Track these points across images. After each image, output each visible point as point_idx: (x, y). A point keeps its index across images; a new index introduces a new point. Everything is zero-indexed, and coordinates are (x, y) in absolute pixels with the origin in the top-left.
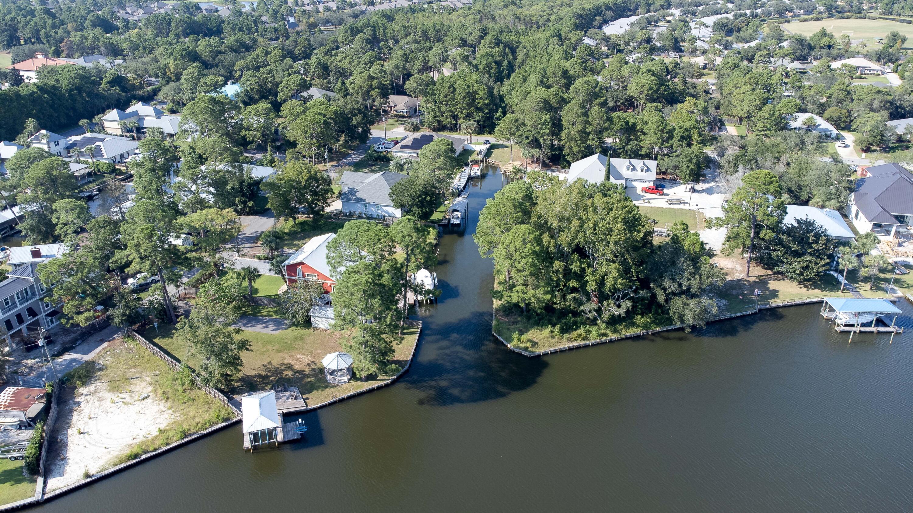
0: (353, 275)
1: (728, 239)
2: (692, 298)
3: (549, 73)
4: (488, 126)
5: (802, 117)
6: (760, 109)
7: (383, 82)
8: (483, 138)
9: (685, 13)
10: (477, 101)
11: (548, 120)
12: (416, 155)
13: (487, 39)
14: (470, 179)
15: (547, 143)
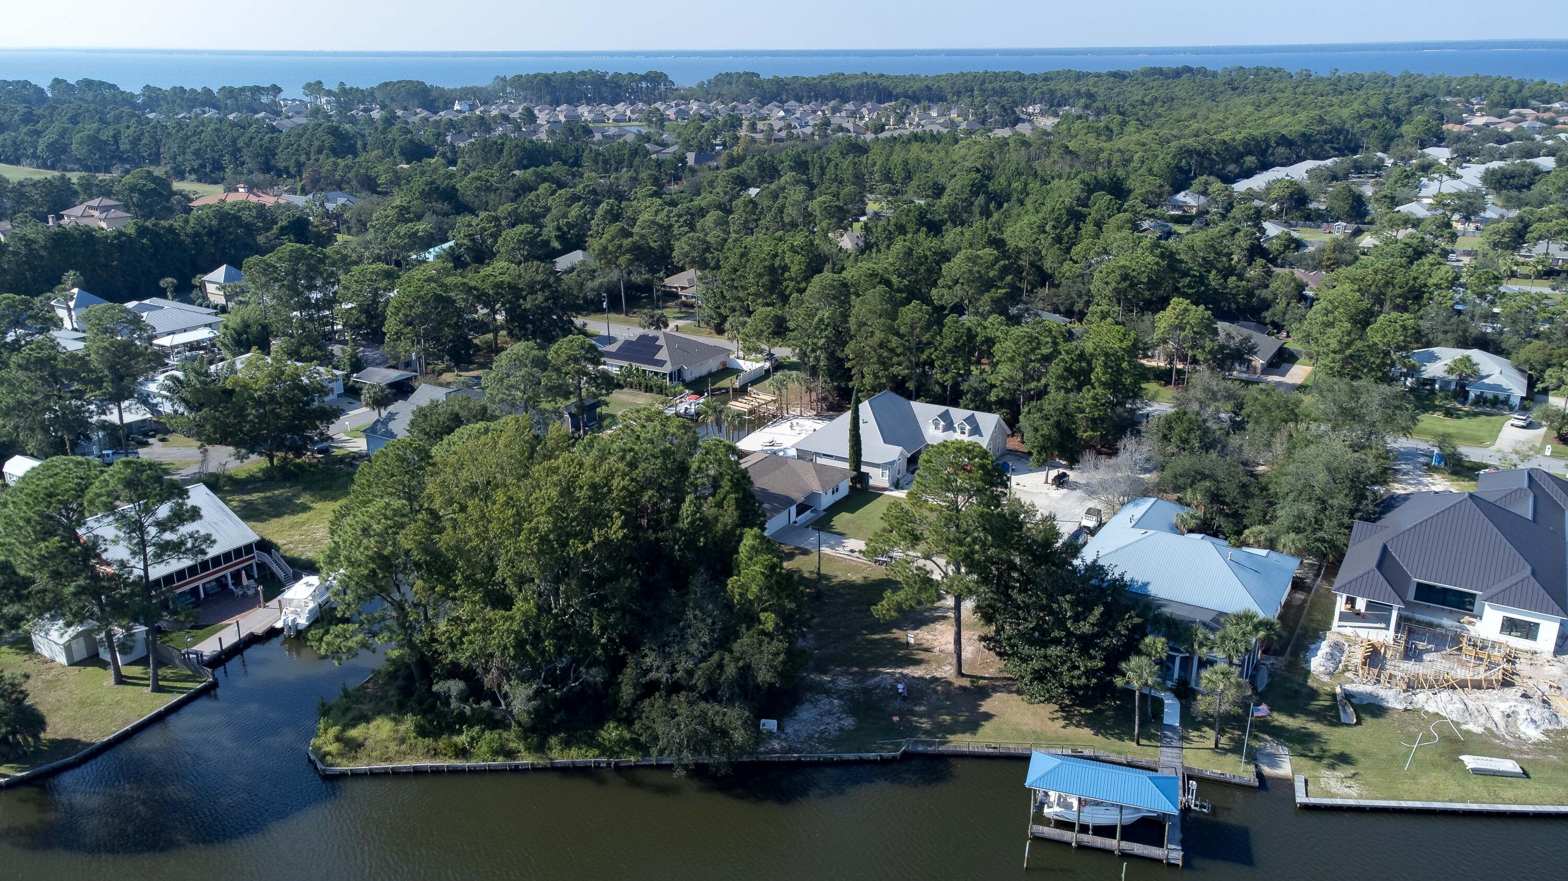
5: (1450, 357)
10: (785, 284)
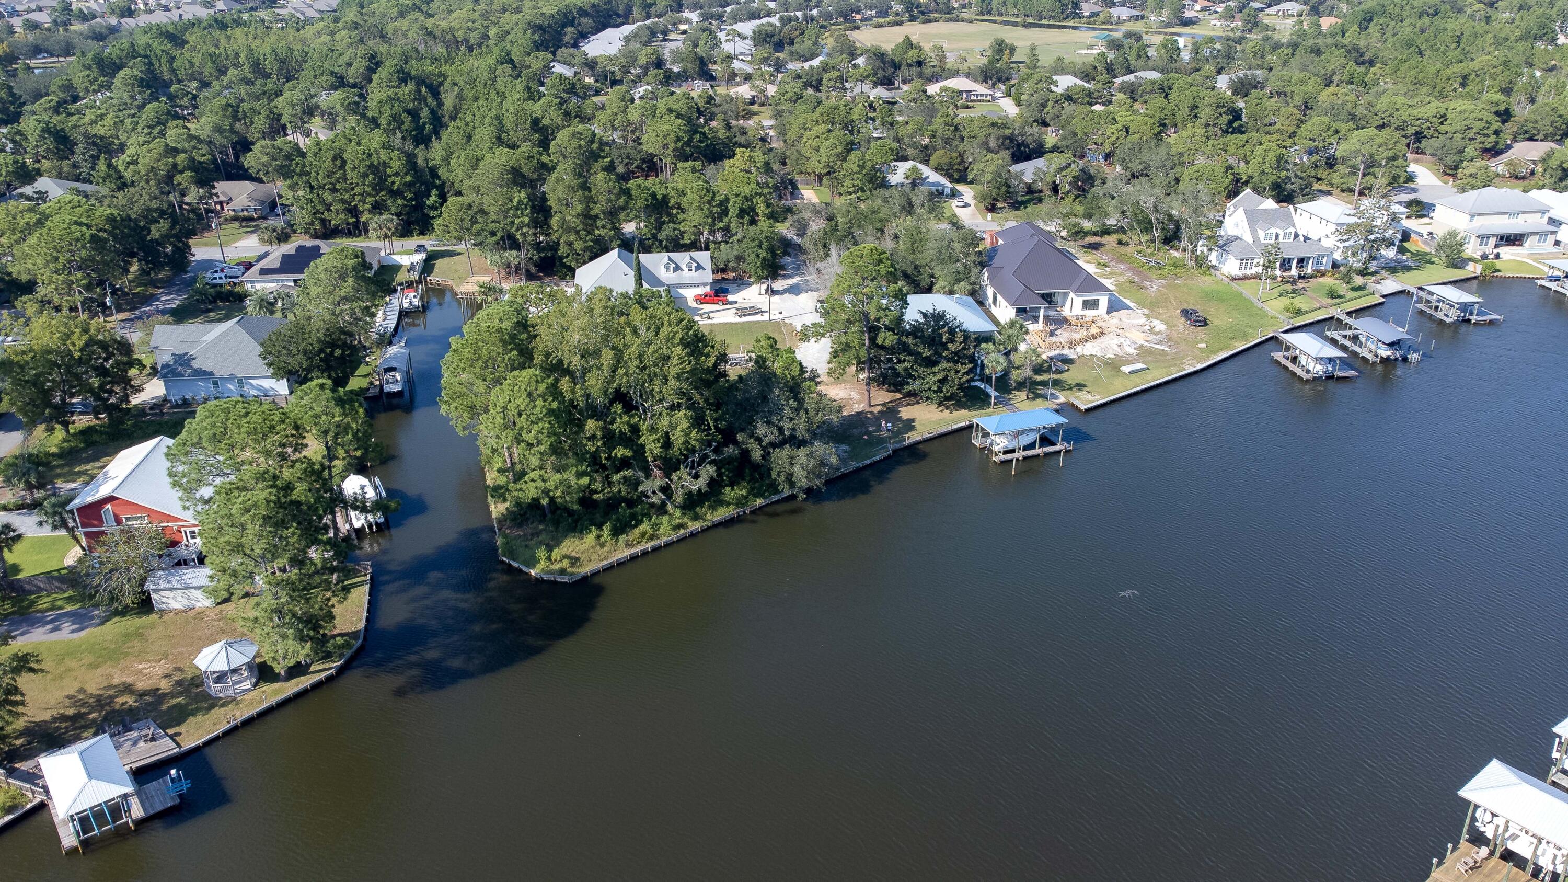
0: (236, 493)
1: (835, 354)
2: (799, 447)
3: (508, 122)
4: (416, 222)
5: (904, 168)
6: (845, 160)
7: (198, 158)
8: (412, 242)
9: (706, 17)
10: (390, 180)
11: (525, 201)
12: (292, 284)
13: (382, 74)
14: (403, 314)
15: (530, 239)
